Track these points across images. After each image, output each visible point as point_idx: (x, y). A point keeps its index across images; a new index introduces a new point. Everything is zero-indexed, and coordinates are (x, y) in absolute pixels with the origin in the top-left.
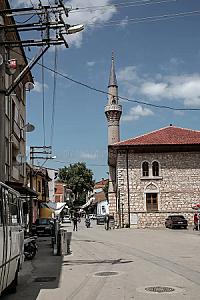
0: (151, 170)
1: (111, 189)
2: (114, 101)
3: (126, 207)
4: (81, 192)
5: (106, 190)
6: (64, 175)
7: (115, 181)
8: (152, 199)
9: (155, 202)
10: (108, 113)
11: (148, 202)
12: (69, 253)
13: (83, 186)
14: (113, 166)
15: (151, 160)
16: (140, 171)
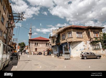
0: (36, 44)
1: (29, 47)
3: (31, 51)
4: (23, 48)
5: (28, 48)
6: (20, 44)
7: (30, 46)
8: (36, 49)
9: (37, 50)
10: (29, 33)
12: (20, 59)
13: (23, 46)
14: (29, 43)
15: (36, 42)
16: (34, 44)
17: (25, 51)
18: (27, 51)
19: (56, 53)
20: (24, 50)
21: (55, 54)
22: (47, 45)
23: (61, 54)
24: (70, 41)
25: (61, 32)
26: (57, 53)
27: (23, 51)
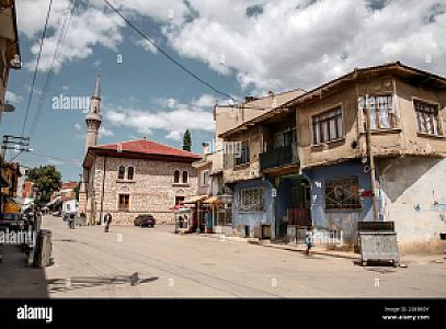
0: (126, 174)
1: (83, 188)
2: (95, 112)
4: (48, 191)
5: (77, 191)
7: (87, 182)
8: (124, 199)
9: (127, 202)
10: (88, 121)
11: (121, 202)
12: (51, 263)
13: (51, 186)
14: (88, 168)
15: (127, 164)
16: (116, 174)
17: (58, 207)
18: (71, 206)
19: (253, 222)
20: (53, 202)
21: (247, 228)
22: (177, 180)
23: (291, 231)
24: (383, 152)
25: (309, 102)
26: (264, 222)
27: (49, 207)
